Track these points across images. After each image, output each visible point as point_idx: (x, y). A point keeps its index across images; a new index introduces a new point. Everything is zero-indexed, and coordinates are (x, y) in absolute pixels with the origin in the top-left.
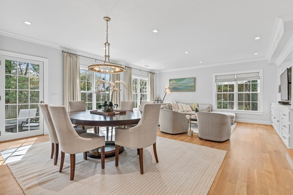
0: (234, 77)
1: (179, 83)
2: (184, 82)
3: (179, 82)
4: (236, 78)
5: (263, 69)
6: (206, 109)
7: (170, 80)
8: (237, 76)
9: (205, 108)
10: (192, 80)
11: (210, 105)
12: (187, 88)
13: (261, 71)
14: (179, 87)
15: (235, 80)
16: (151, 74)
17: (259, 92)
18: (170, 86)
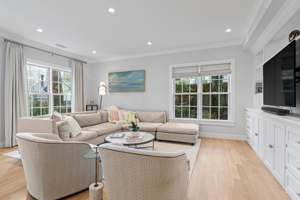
0: (198, 70)
2: (130, 76)
3: (123, 77)
4: (199, 71)
5: (235, 59)
6: (159, 119)
7: (110, 74)
8: (201, 70)
9: (158, 117)
10: (140, 75)
11: (165, 113)
12: (133, 86)
13: (232, 61)
14: (122, 85)
15: (199, 75)
16: (78, 63)
17: (230, 92)
18: (111, 83)
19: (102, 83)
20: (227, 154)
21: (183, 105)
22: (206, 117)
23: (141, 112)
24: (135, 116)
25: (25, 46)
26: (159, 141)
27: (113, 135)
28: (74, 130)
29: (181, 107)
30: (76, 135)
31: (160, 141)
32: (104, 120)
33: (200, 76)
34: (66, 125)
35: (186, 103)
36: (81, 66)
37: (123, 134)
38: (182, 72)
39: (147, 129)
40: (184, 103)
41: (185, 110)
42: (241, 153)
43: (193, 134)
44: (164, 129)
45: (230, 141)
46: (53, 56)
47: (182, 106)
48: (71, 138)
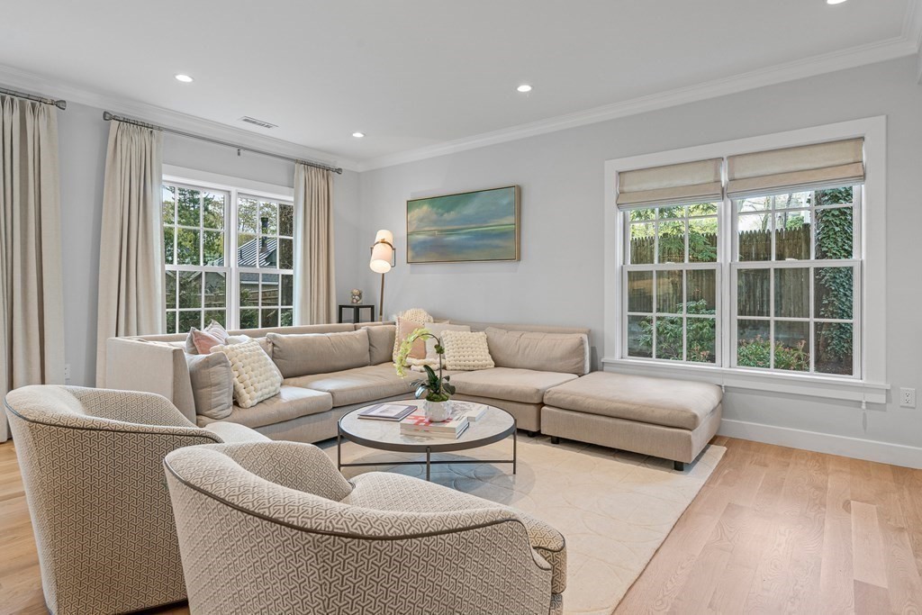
0: (717, 173)
1: (446, 215)
2: (470, 209)
3: (448, 211)
4: (724, 178)
5: (887, 117)
6: (562, 359)
7: (411, 204)
8: (731, 172)
9: (558, 352)
10: (505, 201)
11: (585, 337)
12: (480, 242)
13: (873, 128)
14: (448, 239)
15: (723, 194)
16: (313, 172)
17: (864, 258)
18: (412, 233)
19: (382, 234)
20: (827, 526)
21: (689, 310)
22: (760, 359)
23: (503, 331)
24: (436, 347)
25: (160, 129)
26: (553, 442)
27: (372, 410)
28: (248, 382)
29: (681, 319)
30: (256, 401)
31: (556, 441)
32: (378, 353)
33: (726, 198)
34: (218, 368)
35: (703, 302)
36: (323, 184)
37: (410, 407)
38: (654, 185)
39: (510, 393)
40: (693, 304)
41: (695, 330)
42: (901, 529)
43: (683, 423)
44: (570, 399)
45: (860, 466)
46: (239, 154)
47: (684, 315)
48: (236, 408)
